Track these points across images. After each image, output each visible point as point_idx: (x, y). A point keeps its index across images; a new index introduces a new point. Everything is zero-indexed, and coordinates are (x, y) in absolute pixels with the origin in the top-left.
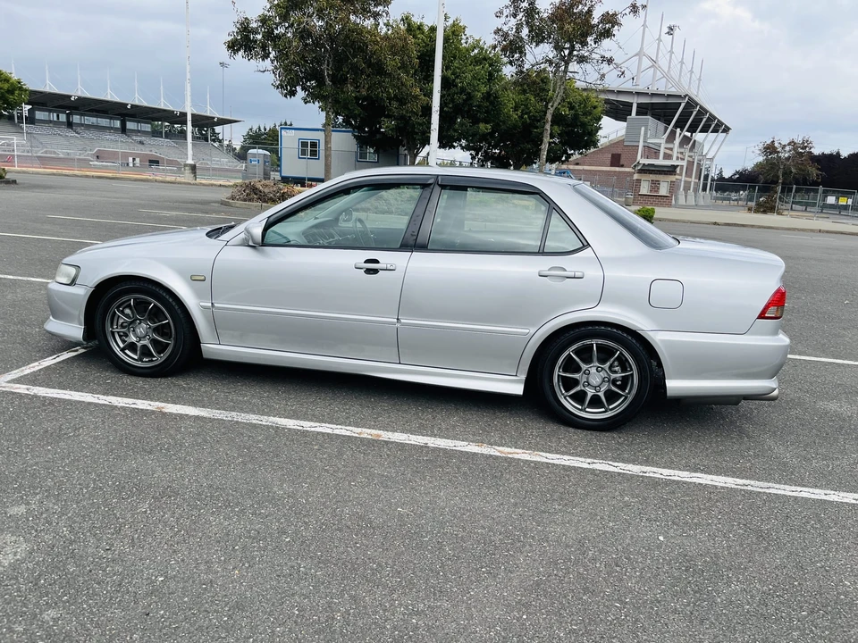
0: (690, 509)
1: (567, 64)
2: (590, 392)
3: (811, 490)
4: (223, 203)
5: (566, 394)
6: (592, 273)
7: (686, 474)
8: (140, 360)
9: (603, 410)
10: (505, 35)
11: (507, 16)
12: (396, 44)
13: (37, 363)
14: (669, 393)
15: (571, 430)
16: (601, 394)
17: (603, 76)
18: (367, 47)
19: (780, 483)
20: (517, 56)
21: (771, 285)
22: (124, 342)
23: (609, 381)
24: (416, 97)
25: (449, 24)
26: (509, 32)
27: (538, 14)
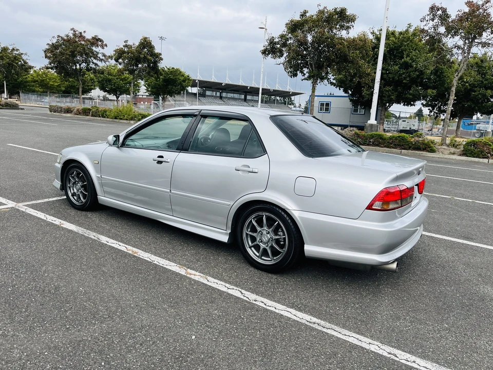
0: (246, 327)
2: (262, 246)
3: (362, 338)
5: (250, 245)
7: (283, 308)
8: (78, 201)
9: (270, 259)
11: (428, 21)
14: (306, 254)
16: (268, 249)
19: (344, 328)
22: (73, 191)
23: (272, 241)
24: (369, 74)
25: (411, 30)
26: (429, 31)
27: (448, 17)
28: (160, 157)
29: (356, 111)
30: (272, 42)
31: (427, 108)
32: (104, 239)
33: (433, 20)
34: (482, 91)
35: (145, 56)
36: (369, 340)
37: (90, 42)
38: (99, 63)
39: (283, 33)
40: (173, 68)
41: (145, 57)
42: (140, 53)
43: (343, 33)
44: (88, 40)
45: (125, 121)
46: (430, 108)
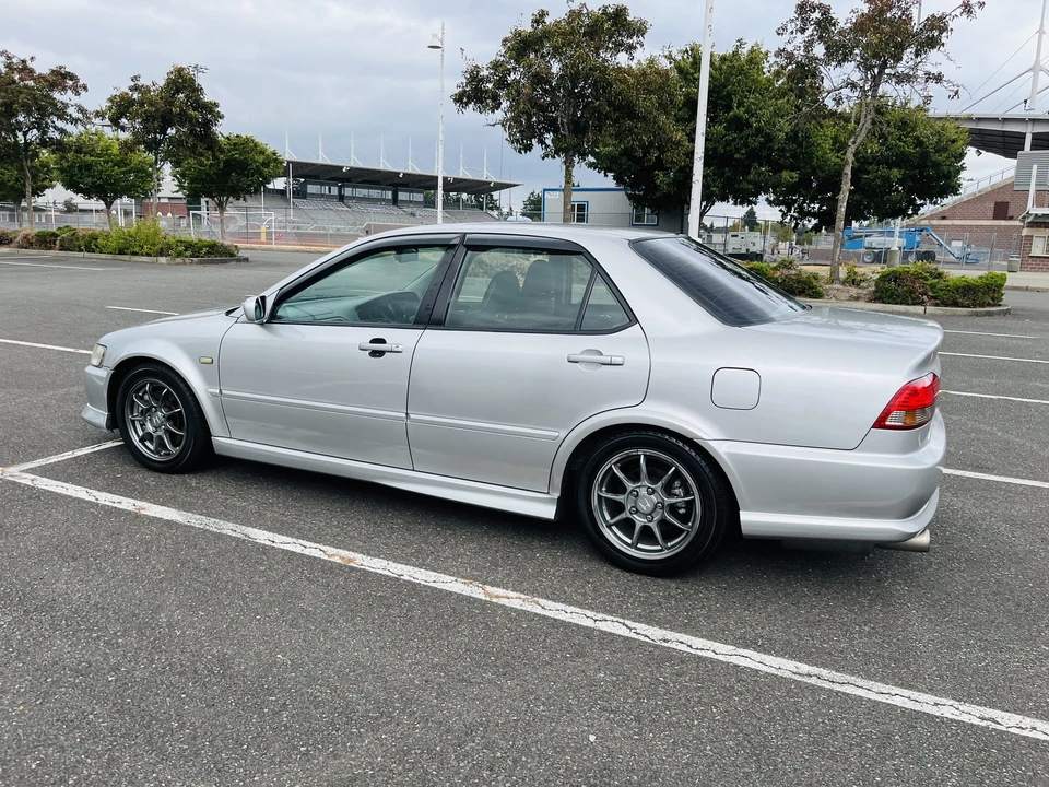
0: (683, 700)
2: (640, 522)
3: (915, 695)
5: (610, 521)
6: (635, 357)
7: (729, 648)
8: (157, 452)
9: (659, 547)
11: (792, 32)
12: (650, 79)
14: (745, 530)
15: (616, 572)
16: (654, 526)
17: (928, 99)
18: (612, 87)
22: (143, 430)
23: (663, 508)
24: (678, 144)
25: (745, 51)
26: (796, 52)
27: (834, 25)
28: (374, 341)
29: (639, 218)
30: (474, 77)
31: (778, 208)
32: (261, 536)
33: (803, 31)
34: (883, 170)
35: (182, 110)
36: (932, 699)
37: (47, 81)
38: (69, 128)
39: (499, 58)
40: (237, 136)
41: (183, 113)
42: (171, 103)
43: (622, 59)
44: (41, 76)
45: (145, 259)
46: (783, 208)
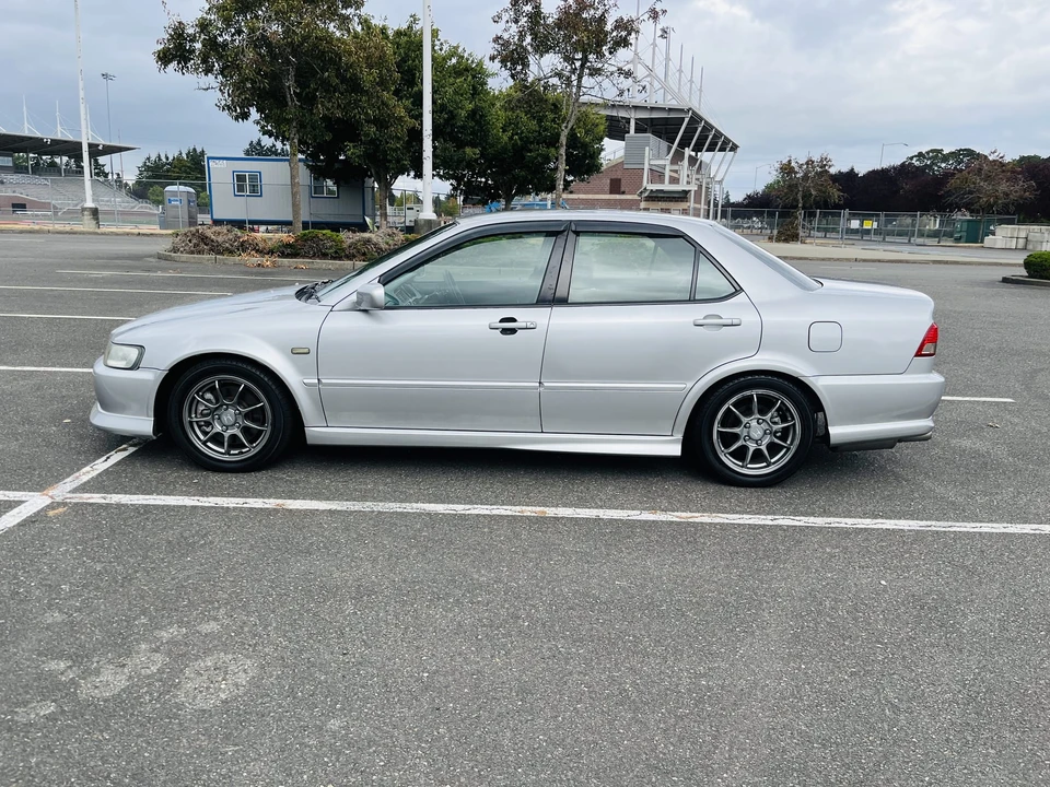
1: (580, 78)
2: (752, 447)
4: (160, 257)
5: (726, 451)
6: (749, 318)
7: (868, 521)
10: (506, 44)
12: (372, 55)
13: (87, 468)
14: (833, 440)
16: (763, 448)
17: (622, 92)
18: (340, 59)
19: (958, 521)
20: (519, 68)
21: (924, 322)
24: (400, 119)
26: (511, 40)
27: (543, 19)
29: (318, 190)
30: (178, 34)
39: (205, 15)
